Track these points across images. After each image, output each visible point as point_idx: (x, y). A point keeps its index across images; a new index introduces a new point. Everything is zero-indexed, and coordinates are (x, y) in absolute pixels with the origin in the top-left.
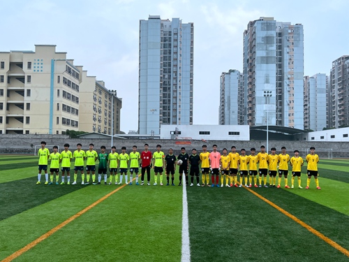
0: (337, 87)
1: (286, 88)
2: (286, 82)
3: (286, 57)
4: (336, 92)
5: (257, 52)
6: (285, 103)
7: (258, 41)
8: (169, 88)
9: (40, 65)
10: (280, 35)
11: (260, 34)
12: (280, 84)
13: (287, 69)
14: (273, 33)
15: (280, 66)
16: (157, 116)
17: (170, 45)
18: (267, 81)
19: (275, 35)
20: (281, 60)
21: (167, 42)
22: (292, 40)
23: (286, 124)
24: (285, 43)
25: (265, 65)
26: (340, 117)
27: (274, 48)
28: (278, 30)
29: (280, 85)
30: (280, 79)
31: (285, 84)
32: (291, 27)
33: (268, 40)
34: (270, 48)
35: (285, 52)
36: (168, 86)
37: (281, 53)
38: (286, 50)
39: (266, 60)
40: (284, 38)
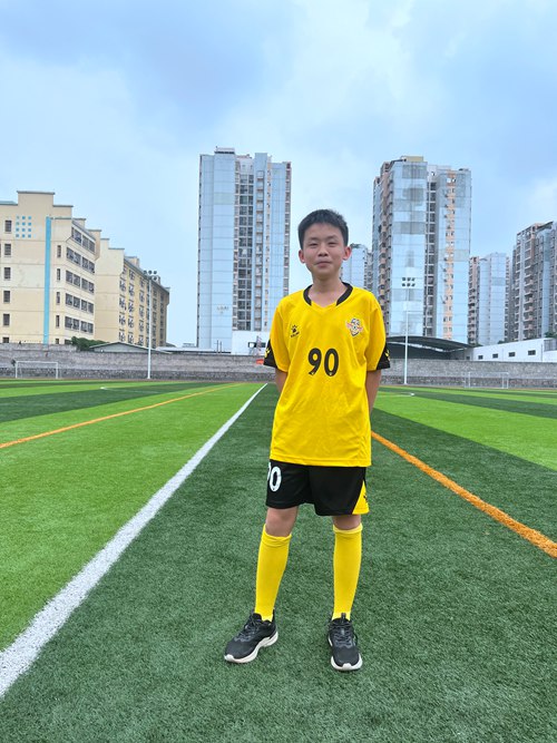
0: (523, 275)
1: (440, 276)
2: (441, 264)
3: (442, 224)
4: (522, 284)
5: (395, 214)
6: (439, 300)
7: (398, 195)
8: (249, 272)
9: (27, 227)
10: (433, 186)
11: (401, 184)
12: (432, 268)
13: (442, 244)
14: (422, 183)
15: (432, 239)
16: (229, 318)
17: (251, 198)
18: (410, 264)
19: (425, 187)
20: (433, 228)
21: (246, 194)
22: (452, 195)
23: (440, 334)
24: (441, 200)
25: (408, 236)
26: (526, 324)
27: (423, 207)
28: (430, 179)
29: (431, 270)
30: (432, 259)
31: (440, 269)
32: (451, 175)
33: (413, 194)
34: (417, 209)
35: (441, 215)
36: (247, 269)
37: (434, 217)
38: (442, 211)
39: (410, 228)
40: (439, 192)
